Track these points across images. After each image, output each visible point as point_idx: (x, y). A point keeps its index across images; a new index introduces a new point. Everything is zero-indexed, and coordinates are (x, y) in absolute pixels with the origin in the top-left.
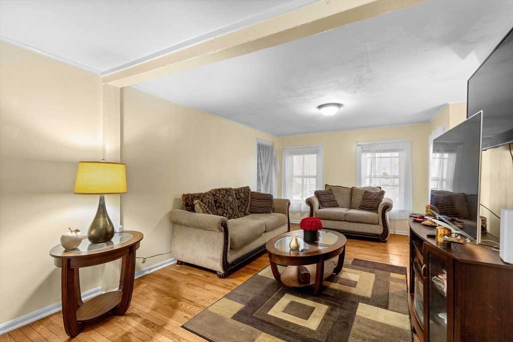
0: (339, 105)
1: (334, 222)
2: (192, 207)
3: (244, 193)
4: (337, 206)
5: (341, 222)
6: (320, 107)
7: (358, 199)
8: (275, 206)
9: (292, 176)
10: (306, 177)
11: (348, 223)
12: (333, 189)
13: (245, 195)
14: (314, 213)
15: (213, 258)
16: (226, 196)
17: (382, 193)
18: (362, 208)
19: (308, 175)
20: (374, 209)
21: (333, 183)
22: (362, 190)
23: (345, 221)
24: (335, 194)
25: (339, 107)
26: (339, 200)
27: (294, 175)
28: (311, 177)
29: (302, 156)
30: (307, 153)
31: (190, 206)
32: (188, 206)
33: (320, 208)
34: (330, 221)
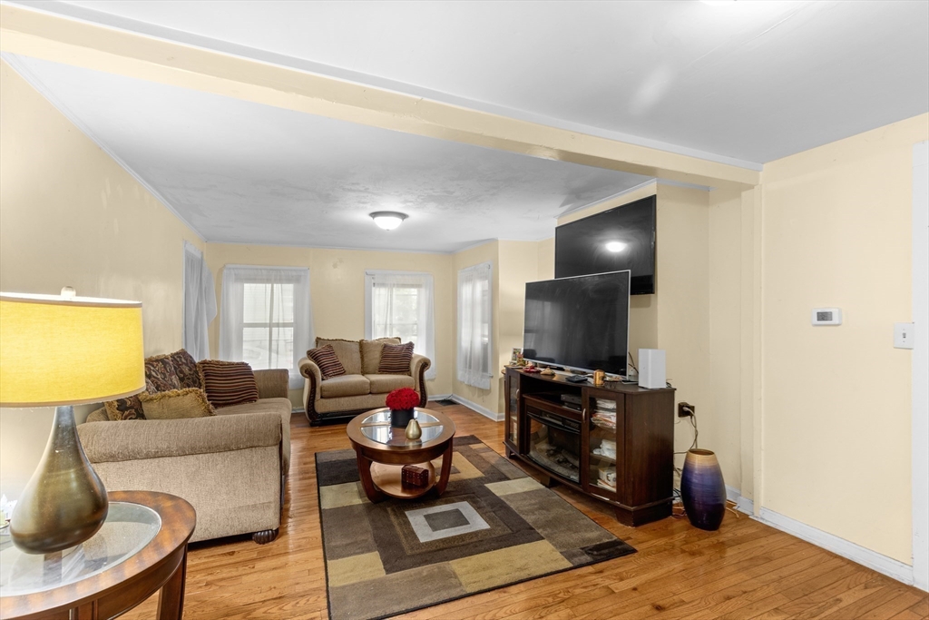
0: (403, 216)
1: (353, 398)
2: (136, 410)
3: (187, 365)
4: (343, 373)
5: (364, 397)
6: (374, 214)
7: (375, 358)
8: (260, 384)
9: (242, 325)
10: (278, 325)
11: (374, 396)
12: (333, 344)
13: (190, 370)
14: (318, 390)
15: (255, 506)
16: (167, 374)
17: (410, 346)
18: (384, 370)
19: (281, 321)
20: (405, 369)
21: (328, 335)
22: (378, 344)
23: (370, 393)
24: (338, 353)
25: (403, 219)
26: (346, 363)
27: (245, 322)
28: (285, 325)
29: (269, 286)
30: (280, 281)
31: (131, 407)
32: (127, 409)
33: (323, 380)
34: (346, 399)
